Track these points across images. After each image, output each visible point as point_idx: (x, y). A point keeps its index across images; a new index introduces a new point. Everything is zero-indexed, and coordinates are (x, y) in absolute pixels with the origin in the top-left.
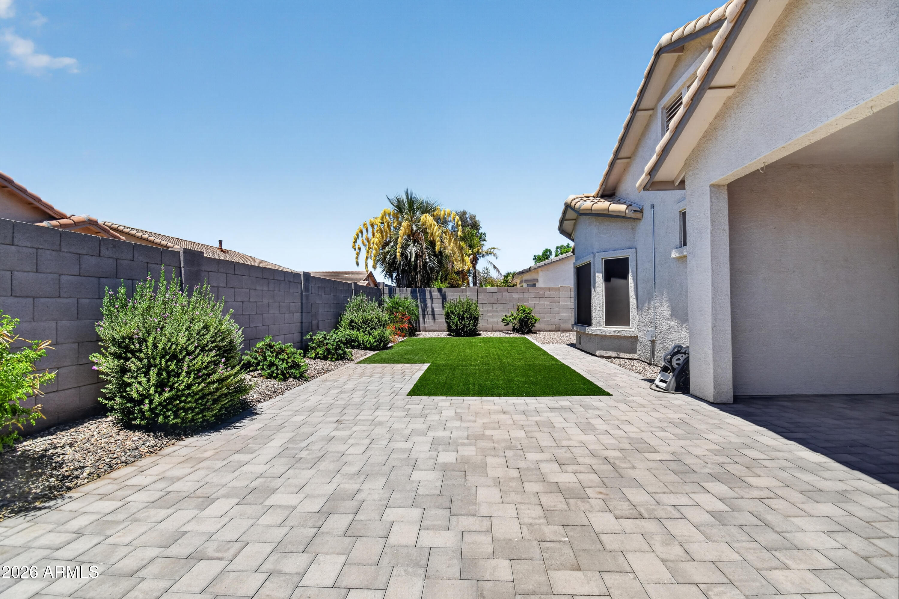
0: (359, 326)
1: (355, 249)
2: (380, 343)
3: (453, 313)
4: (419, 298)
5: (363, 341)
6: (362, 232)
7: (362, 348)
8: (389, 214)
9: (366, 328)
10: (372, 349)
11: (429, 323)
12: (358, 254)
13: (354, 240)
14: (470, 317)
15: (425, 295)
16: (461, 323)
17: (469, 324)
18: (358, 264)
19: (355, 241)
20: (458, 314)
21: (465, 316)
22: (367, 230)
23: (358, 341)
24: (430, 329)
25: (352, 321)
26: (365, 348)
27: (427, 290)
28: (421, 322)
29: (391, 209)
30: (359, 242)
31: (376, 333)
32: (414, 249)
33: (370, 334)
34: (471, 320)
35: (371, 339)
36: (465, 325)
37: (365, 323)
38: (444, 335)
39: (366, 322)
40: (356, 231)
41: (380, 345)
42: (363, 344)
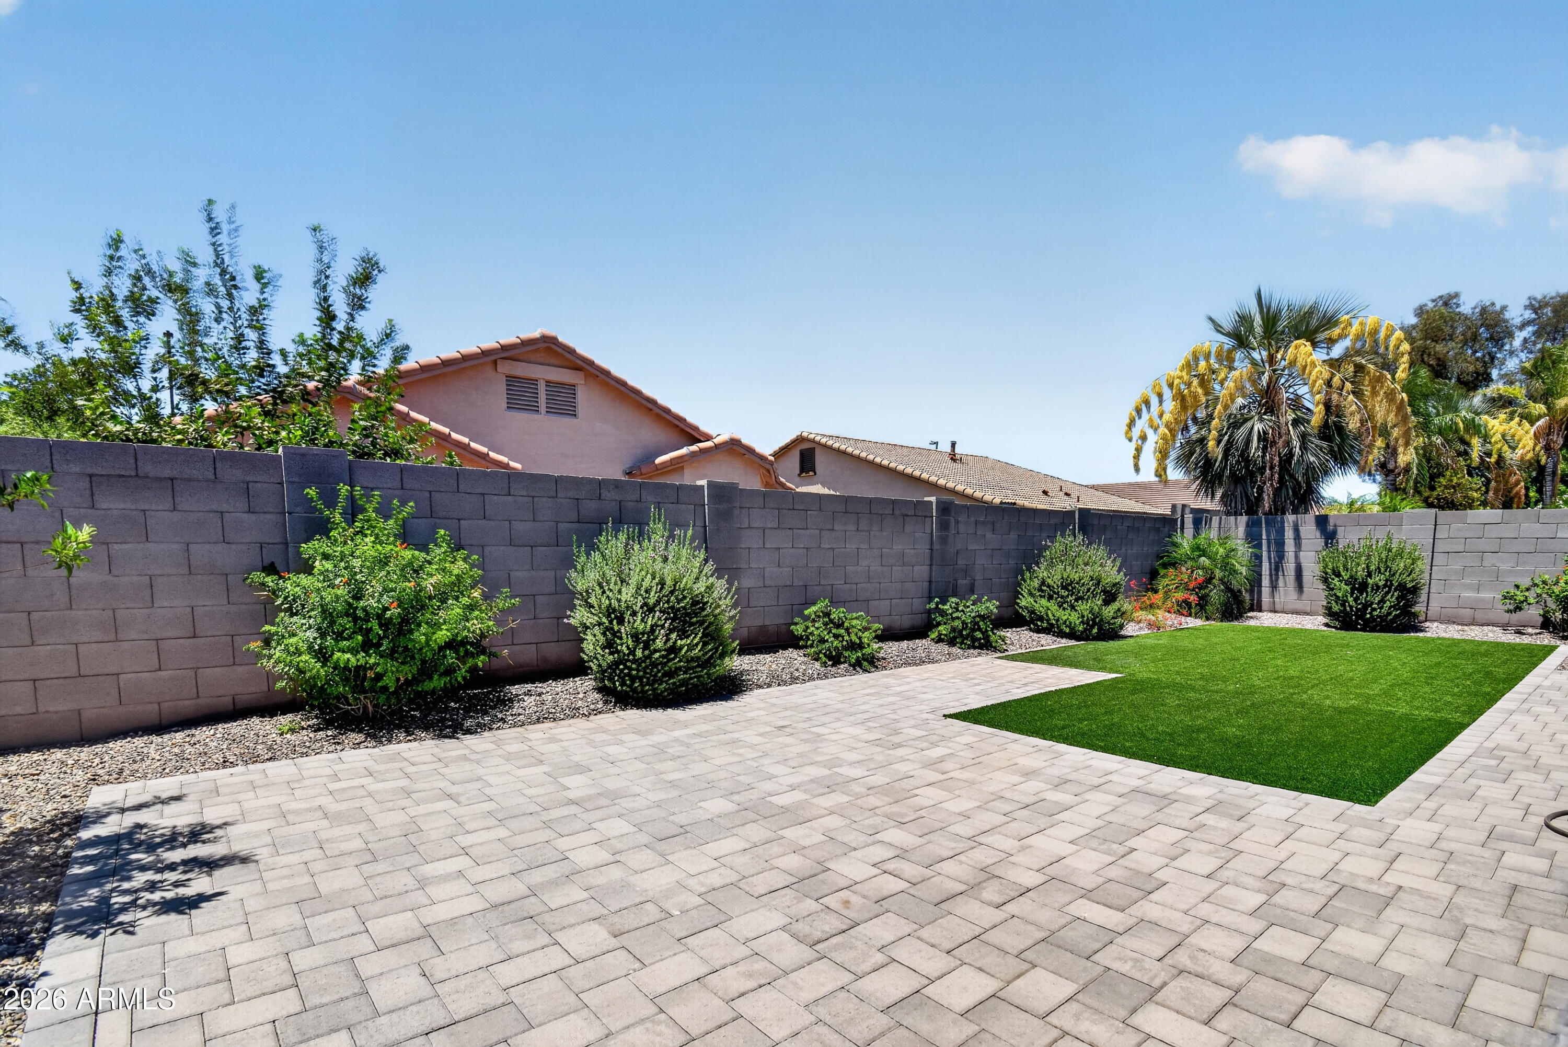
0: (1054, 593)
1: (1130, 440)
2: (1092, 627)
3: (1338, 575)
4: (1264, 537)
5: (1057, 620)
6: (1147, 403)
7: (1055, 632)
8: (1207, 357)
9: (1068, 596)
10: (1072, 635)
11: (1287, 593)
12: (1139, 450)
13: (1128, 421)
14: (1388, 584)
15: (1281, 531)
16: (1356, 600)
17: (1382, 601)
18: (1137, 469)
19: (1131, 424)
20: (1351, 577)
21: (1370, 581)
22: (1160, 396)
23: (1048, 620)
24: (1287, 608)
25: (1043, 583)
26: (1062, 634)
27: (1290, 518)
28: (1266, 591)
29: (1214, 341)
30: (1141, 424)
31: (1083, 607)
32: (1258, 427)
33: (1073, 607)
34: (1387, 593)
35: (1074, 618)
36: (1367, 605)
37: (1064, 587)
38: (1316, 623)
39: (1067, 585)
40: (1134, 400)
41: (1090, 631)
42: (1058, 627)
